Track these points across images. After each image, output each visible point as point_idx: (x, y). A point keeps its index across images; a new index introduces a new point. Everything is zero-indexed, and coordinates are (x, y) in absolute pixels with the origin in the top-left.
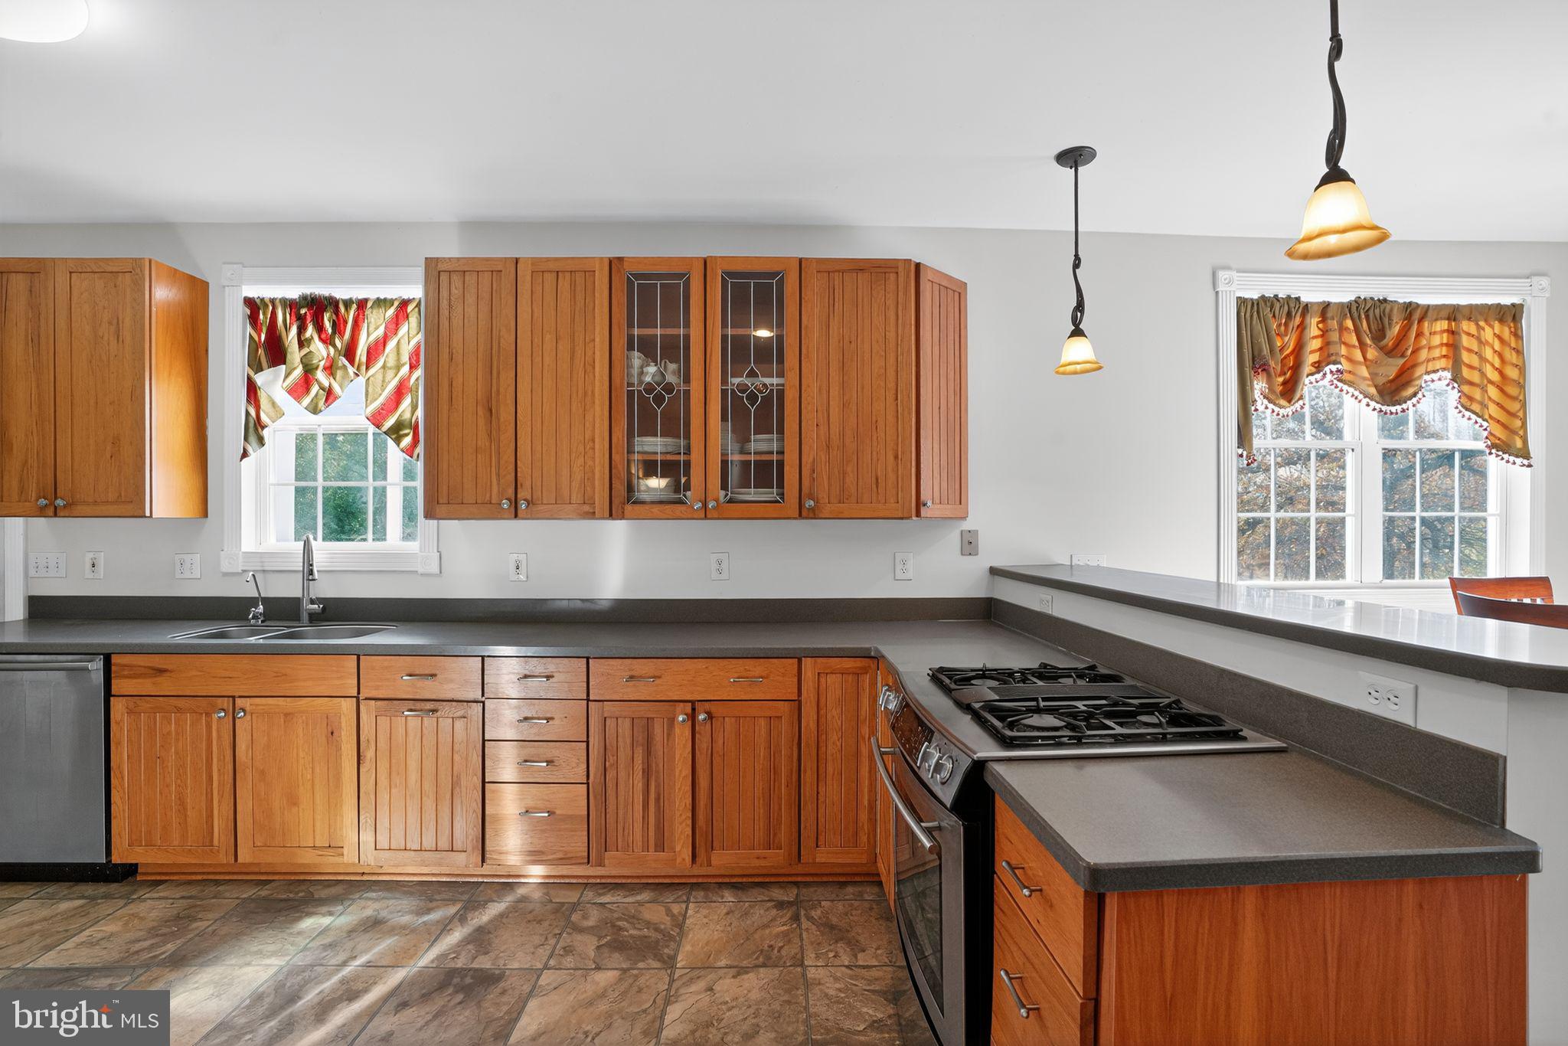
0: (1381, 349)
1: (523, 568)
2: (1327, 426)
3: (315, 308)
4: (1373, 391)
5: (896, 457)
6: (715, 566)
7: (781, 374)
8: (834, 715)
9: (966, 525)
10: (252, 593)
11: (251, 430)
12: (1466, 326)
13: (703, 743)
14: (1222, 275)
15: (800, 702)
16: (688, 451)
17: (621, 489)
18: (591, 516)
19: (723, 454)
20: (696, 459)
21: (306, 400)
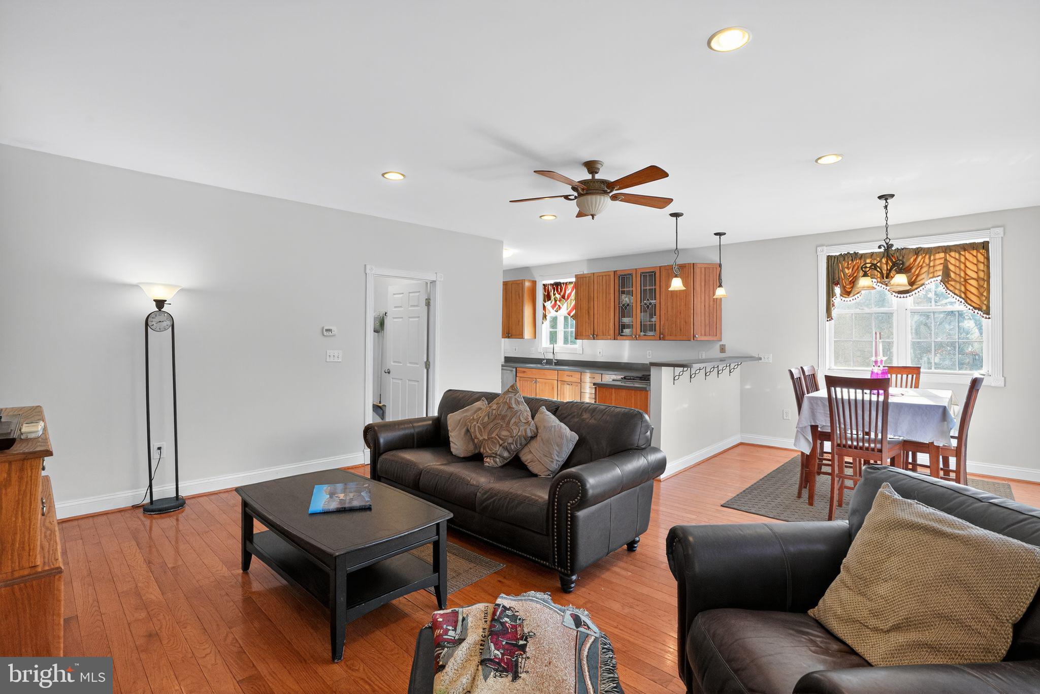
1: (601, 353)
3: (557, 285)
5: (686, 323)
6: (648, 354)
7: (655, 300)
9: (721, 343)
10: (544, 358)
11: (544, 317)
12: (953, 254)
14: (819, 248)
16: (633, 322)
17: (617, 332)
18: (610, 339)
19: (641, 322)
20: (634, 324)
21: (555, 309)
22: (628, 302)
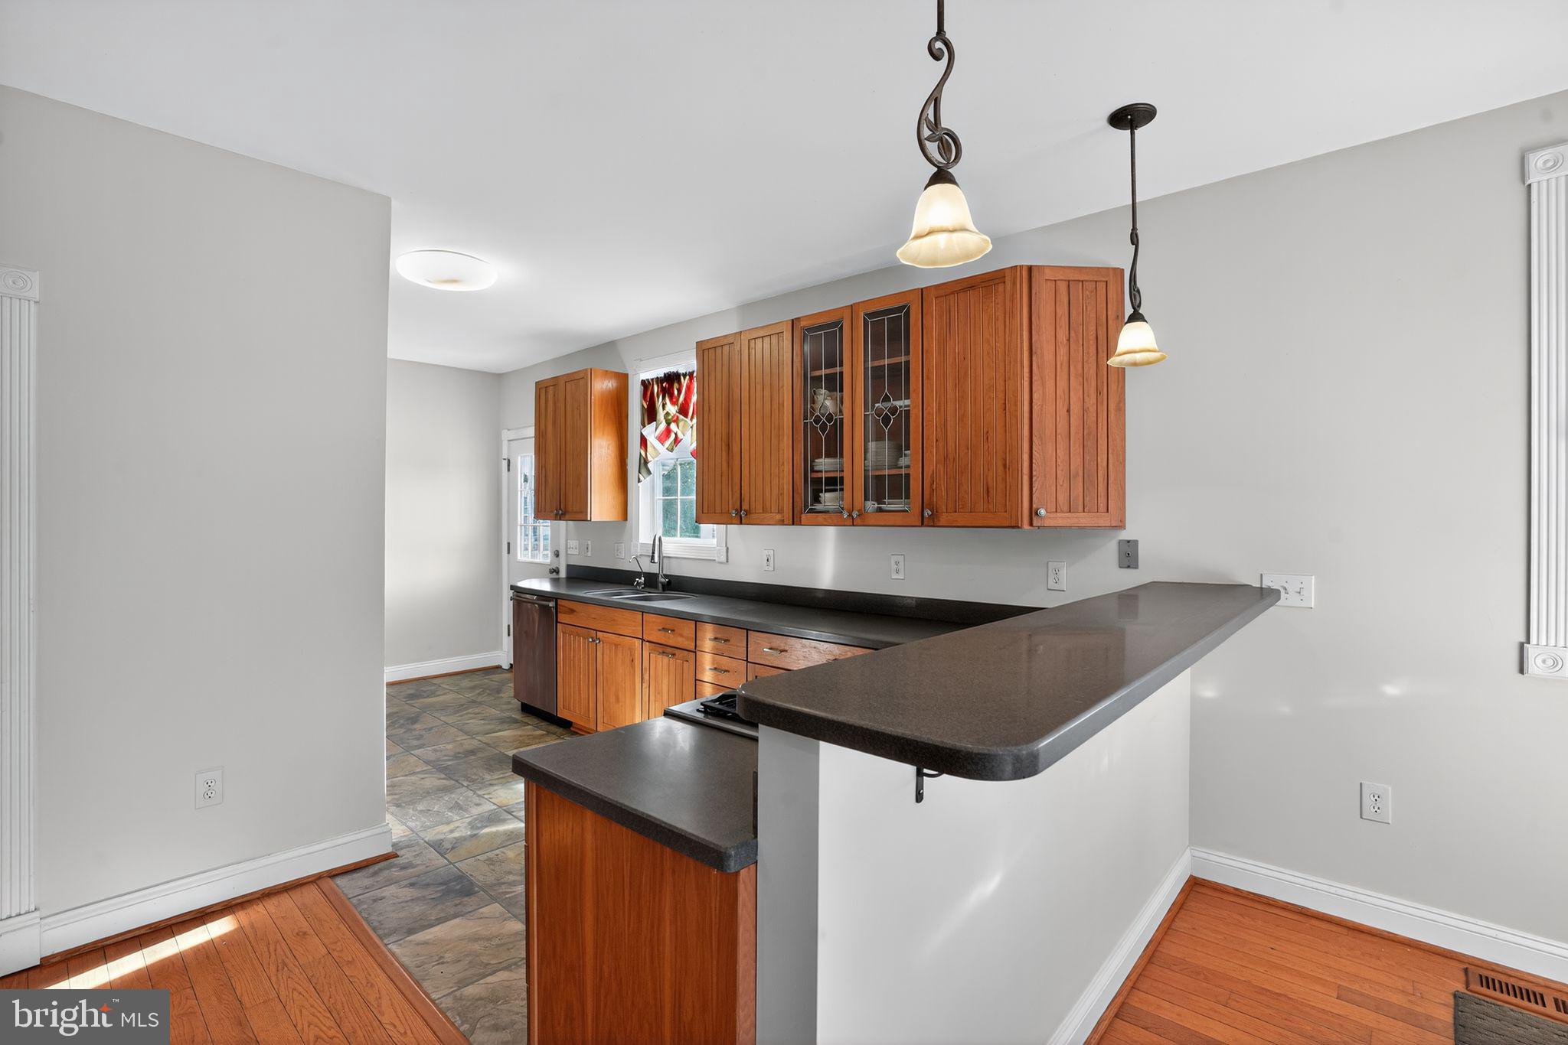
1: (771, 561)
3: (670, 381)
5: (1005, 466)
6: (893, 567)
7: (907, 397)
9: (1124, 535)
10: (640, 570)
11: (642, 465)
17: (799, 501)
18: (782, 523)
19: (866, 471)
20: (847, 475)
21: (668, 443)
22: (831, 410)
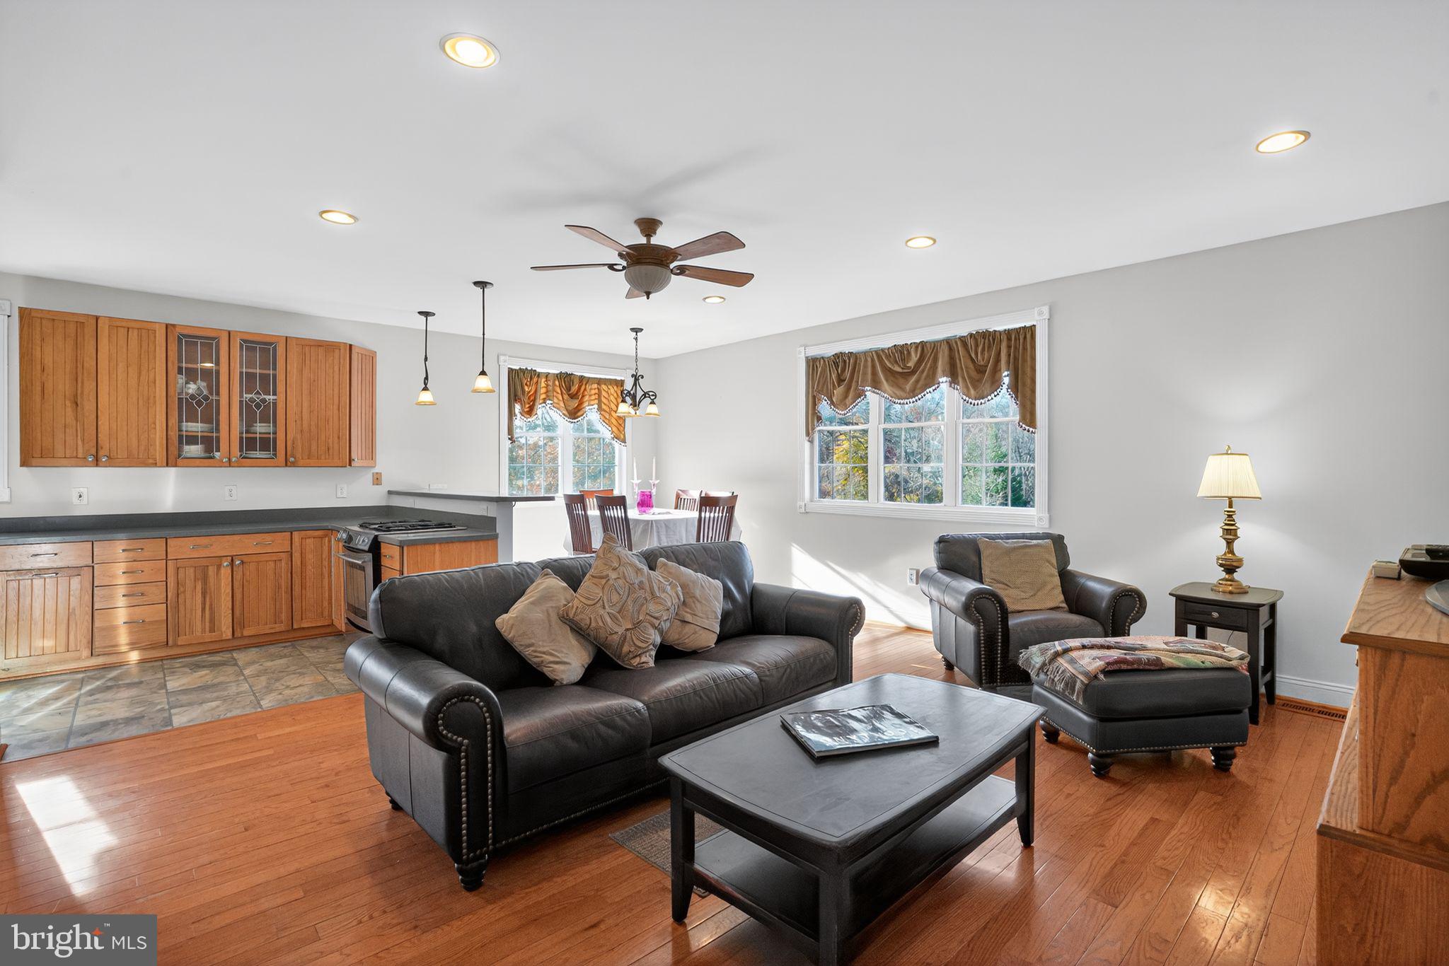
0: (569, 395)
1: (85, 496)
2: (550, 427)
4: (566, 413)
5: (339, 438)
6: (227, 493)
7: (274, 394)
8: (310, 557)
9: (376, 470)
12: (604, 387)
13: (238, 576)
14: (502, 358)
15: (292, 553)
16: (218, 430)
17: (175, 450)
19: (240, 433)
20: (224, 435)
